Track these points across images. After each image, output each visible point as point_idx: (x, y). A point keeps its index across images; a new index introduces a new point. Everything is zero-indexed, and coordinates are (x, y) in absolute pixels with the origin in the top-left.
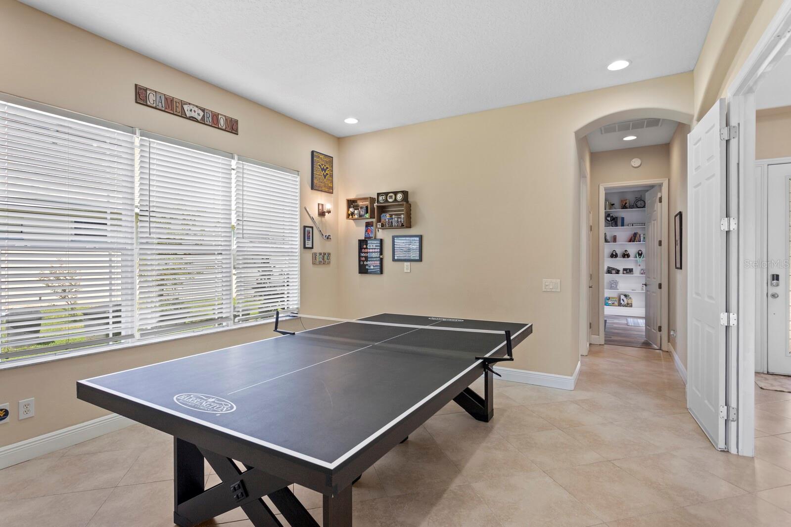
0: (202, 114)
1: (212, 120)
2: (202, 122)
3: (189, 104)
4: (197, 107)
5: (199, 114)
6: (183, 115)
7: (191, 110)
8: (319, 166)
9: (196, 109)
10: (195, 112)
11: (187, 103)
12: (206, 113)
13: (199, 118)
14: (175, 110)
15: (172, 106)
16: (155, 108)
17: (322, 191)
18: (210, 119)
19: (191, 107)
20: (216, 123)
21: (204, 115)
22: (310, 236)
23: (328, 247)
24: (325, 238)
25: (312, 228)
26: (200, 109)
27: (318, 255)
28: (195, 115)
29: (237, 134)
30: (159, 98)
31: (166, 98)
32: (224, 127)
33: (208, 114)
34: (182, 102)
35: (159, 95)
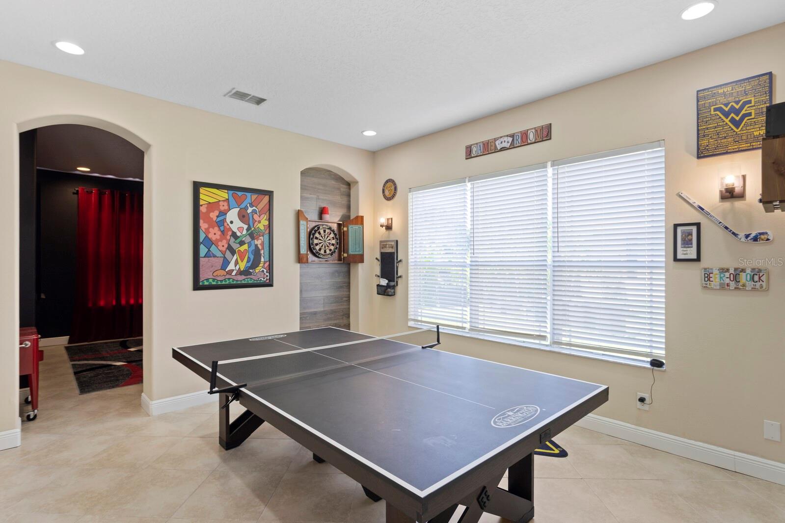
0: (510, 139)
1: (521, 140)
2: (512, 146)
3: (501, 137)
4: (507, 136)
5: (508, 142)
6: (496, 150)
7: (501, 143)
8: (715, 110)
9: (506, 139)
10: (505, 142)
11: (498, 139)
12: (515, 137)
13: (508, 145)
14: (490, 149)
15: (488, 148)
16: (477, 156)
17: (727, 153)
18: (519, 140)
19: (502, 140)
20: (524, 140)
21: (513, 140)
22: (691, 240)
23: (757, 257)
24: (743, 239)
25: (698, 225)
26: (510, 136)
27: (716, 272)
28: (503, 145)
29: (550, 139)
30: (478, 147)
31: (484, 144)
32: (534, 140)
33: (517, 136)
34: (495, 140)
35: (478, 145)
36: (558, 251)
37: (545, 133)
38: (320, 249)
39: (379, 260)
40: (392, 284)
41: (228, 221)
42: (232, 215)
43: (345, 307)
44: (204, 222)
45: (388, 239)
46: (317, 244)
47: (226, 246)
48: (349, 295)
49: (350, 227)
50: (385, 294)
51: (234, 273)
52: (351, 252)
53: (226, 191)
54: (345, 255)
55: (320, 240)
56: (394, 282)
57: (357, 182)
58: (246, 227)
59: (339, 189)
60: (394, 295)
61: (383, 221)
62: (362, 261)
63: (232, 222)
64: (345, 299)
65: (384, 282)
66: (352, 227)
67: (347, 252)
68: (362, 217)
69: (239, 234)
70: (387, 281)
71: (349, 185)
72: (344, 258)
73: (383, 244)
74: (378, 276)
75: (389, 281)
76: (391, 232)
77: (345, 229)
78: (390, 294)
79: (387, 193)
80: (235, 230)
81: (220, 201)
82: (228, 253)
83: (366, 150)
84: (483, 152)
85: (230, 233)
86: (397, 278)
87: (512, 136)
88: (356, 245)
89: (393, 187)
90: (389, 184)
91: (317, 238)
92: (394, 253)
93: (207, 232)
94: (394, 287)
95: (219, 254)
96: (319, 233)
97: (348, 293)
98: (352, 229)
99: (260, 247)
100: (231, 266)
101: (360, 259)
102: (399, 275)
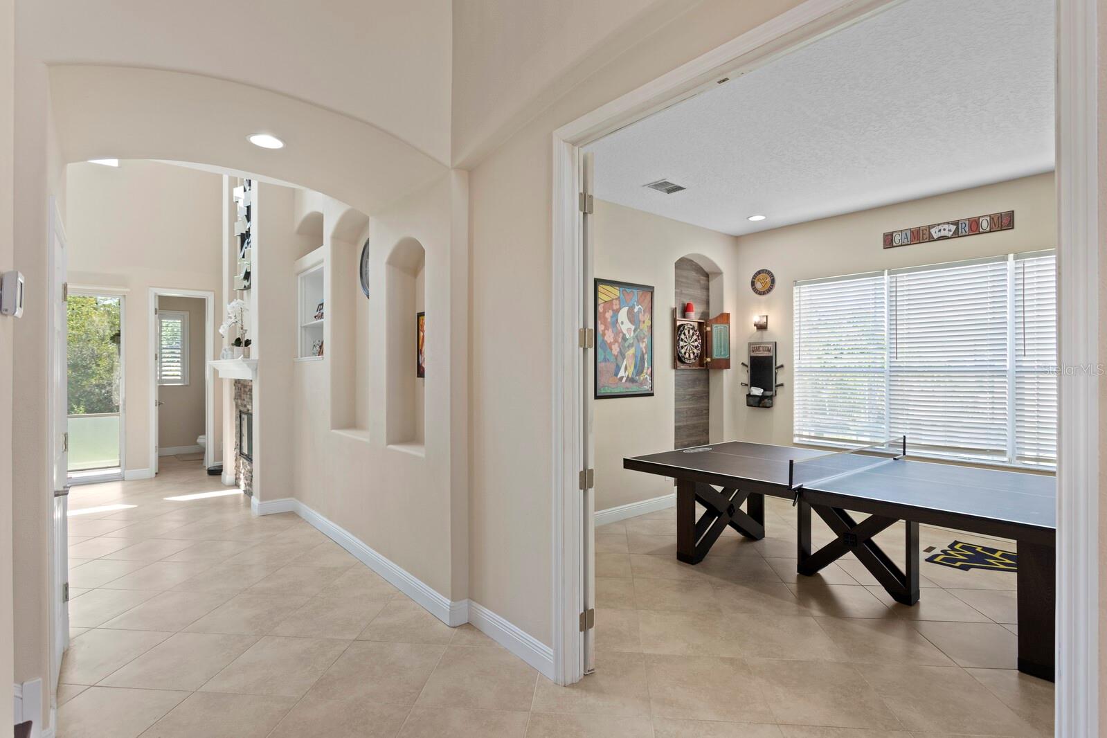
0: (953, 228)
1: (969, 228)
2: (956, 235)
3: (939, 225)
4: (948, 223)
5: (950, 230)
6: (931, 239)
7: (940, 231)
9: (946, 227)
10: (944, 230)
11: (934, 226)
12: (960, 225)
13: (949, 234)
14: (921, 238)
15: (919, 236)
16: (902, 245)
18: (967, 229)
19: (940, 227)
20: (974, 229)
21: (957, 228)
26: (952, 224)
28: (943, 233)
29: (1013, 228)
30: (904, 235)
31: (912, 232)
32: (988, 229)
33: (964, 225)
34: (930, 227)
35: (904, 233)
36: (1025, 355)
37: (1005, 222)
38: (685, 353)
39: (747, 366)
40: (768, 393)
41: (619, 321)
42: (623, 315)
43: (702, 421)
44: (601, 323)
45: (760, 341)
46: (682, 347)
47: (618, 350)
48: (708, 407)
49: (714, 326)
50: (761, 405)
51: (624, 380)
52: (715, 356)
53: (617, 288)
54: (709, 360)
55: (685, 342)
56: (772, 390)
57: (719, 273)
58: (633, 327)
59: (699, 281)
60: (772, 406)
61: (756, 318)
62: (728, 366)
63: (622, 323)
64: (705, 412)
65: (757, 391)
66: (716, 327)
67: (711, 357)
68: (728, 315)
69: (628, 336)
70: (762, 390)
71: (707, 275)
72: (707, 362)
73: (753, 347)
74: (746, 385)
75: (765, 390)
76: (765, 332)
77: (708, 329)
78: (768, 405)
79: (759, 286)
80: (625, 332)
81: (613, 299)
82: (620, 358)
83: (726, 234)
84: (911, 241)
85: (621, 335)
86: (777, 386)
87: (956, 223)
88: (721, 347)
89: (769, 280)
90: (762, 276)
91: (682, 340)
92: (772, 357)
93: (604, 335)
94: (771, 397)
95: (612, 359)
96: (684, 334)
97: (707, 405)
98: (716, 330)
99: (644, 352)
100: (622, 373)
101: (725, 364)
102: (778, 383)
